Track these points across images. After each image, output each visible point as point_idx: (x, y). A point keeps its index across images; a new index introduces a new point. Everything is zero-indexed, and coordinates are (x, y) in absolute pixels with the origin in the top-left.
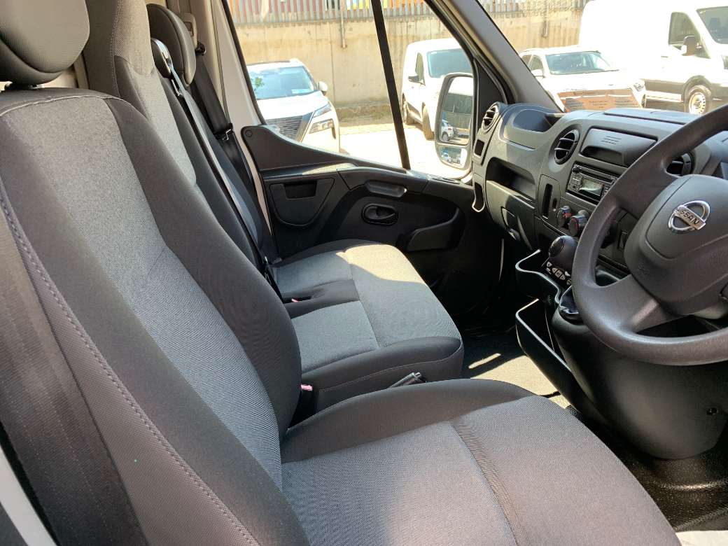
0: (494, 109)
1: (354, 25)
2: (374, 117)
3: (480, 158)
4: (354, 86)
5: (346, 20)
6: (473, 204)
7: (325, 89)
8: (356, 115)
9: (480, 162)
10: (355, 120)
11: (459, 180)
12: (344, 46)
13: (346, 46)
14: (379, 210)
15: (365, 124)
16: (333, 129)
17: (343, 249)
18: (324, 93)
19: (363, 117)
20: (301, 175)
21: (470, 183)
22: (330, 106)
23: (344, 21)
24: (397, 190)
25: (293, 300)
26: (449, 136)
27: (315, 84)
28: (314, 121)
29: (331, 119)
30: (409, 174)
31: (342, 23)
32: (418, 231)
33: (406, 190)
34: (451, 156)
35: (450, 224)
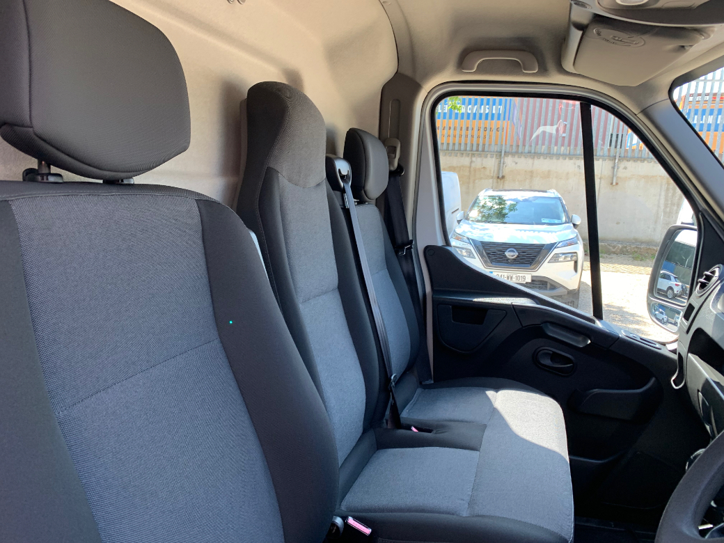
0: (713, 272)
1: (630, 165)
2: (635, 258)
3: (687, 324)
4: (618, 223)
5: (621, 159)
6: (673, 378)
7: (578, 223)
8: (614, 253)
9: (686, 329)
10: (611, 258)
11: (664, 344)
12: (614, 183)
13: (617, 184)
14: (554, 357)
15: (622, 263)
16: (576, 262)
17: (497, 388)
18: (575, 225)
19: (623, 256)
20: (472, 301)
21: (674, 351)
22: (578, 239)
23: (619, 160)
24: (580, 339)
25: (413, 429)
26: (675, 292)
27: (567, 216)
28: (556, 251)
29: (576, 253)
30: (599, 324)
31: (617, 161)
32: (596, 390)
33: (589, 342)
34: (666, 314)
35: (641, 393)
